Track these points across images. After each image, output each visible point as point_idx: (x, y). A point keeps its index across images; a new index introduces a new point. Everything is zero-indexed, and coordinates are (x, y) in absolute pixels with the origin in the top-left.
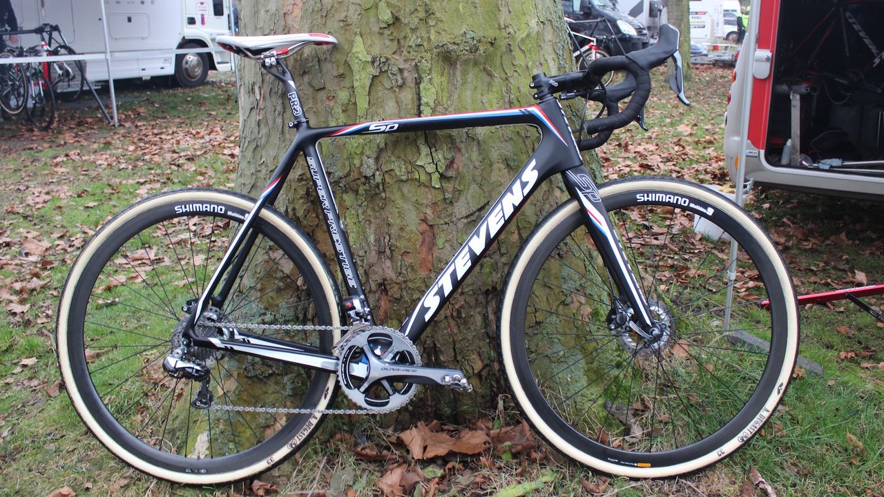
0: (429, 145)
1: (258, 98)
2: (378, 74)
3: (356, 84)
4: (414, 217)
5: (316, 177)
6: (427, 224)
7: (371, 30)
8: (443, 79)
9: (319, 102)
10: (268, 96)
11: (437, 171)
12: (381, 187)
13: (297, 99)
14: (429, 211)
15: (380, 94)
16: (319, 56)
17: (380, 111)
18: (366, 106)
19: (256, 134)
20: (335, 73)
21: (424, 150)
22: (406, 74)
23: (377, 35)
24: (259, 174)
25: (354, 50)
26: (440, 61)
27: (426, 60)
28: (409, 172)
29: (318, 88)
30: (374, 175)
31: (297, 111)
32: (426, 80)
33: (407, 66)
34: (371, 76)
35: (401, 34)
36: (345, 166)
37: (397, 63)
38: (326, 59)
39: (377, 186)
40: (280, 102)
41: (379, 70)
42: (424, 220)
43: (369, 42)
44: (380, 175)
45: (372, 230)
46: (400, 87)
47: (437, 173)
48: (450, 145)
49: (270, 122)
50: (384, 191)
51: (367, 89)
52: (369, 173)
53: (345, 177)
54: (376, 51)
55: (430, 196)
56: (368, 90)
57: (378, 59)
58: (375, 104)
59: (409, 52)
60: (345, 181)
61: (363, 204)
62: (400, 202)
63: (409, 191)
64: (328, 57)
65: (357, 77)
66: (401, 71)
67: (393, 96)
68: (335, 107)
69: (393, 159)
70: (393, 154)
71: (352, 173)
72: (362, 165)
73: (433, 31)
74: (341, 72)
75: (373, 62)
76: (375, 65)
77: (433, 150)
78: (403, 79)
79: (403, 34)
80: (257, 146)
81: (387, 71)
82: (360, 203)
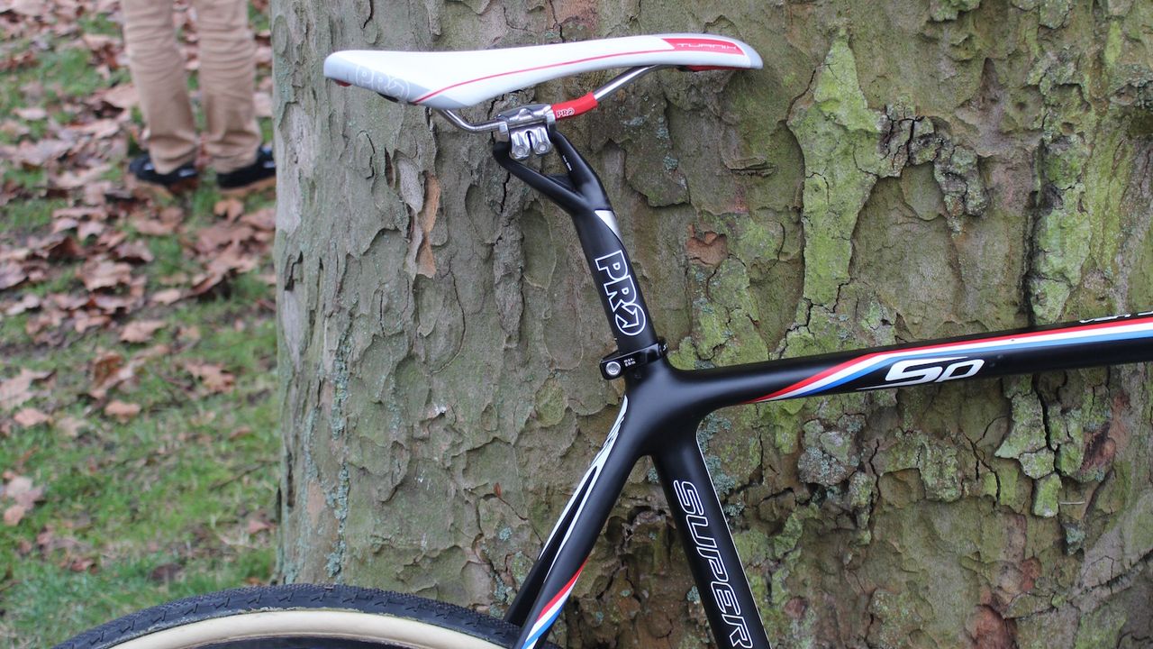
0: (1040, 397)
1: (416, 202)
2: (897, 174)
3: (811, 202)
4: (958, 598)
5: (706, 547)
6: (998, 615)
7: (888, 25)
8: (1115, 185)
9: (662, 246)
10: (458, 207)
11: (1058, 471)
12: (865, 517)
13: (626, 276)
14: (1009, 583)
15: (893, 234)
16: (671, 95)
17: (888, 290)
18: (841, 273)
19: (408, 316)
20: (733, 161)
21: (1026, 410)
22: (998, 175)
23: (912, 45)
24: (422, 450)
25: (821, 91)
26: (1121, 134)
27: (1081, 135)
28: (966, 478)
29: (663, 201)
30: (845, 484)
31: (630, 319)
32: (1070, 199)
33: (1003, 150)
34: (872, 179)
35: (1002, 45)
36: (746, 454)
37: (972, 139)
38: (698, 109)
39: (853, 514)
40: (512, 235)
41: (902, 161)
42: (993, 607)
43: (879, 66)
44: (867, 484)
45: (808, 624)
46: (972, 218)
47: (1056, 478)
48: (1102, 390)
49: (468, 293)
50: (871, 524)
51: (852, 218)
52: (827, 474)
53: (744, 487)
54: (904, 98)
55: (1018, 540)
56: (853, 222)
57: (907, 125)
58: (869, 265)
59: (1022, 106)
60: (745, 499)
61: (792, 556)
62: (917, 556)
63: (955, 527)
64: (712, 104)
65: (819, 180)
66: (982, 164)
67: (940, 242)
68: (723, 270)
69: (921, 439)
70: (919, 423)
71: (768, 474)
72: (801, 447)
73: (1115, 34)
74: (759, 157)
75: (887, 136)
76: (894, 144)
77: (1055, 410)
78: (986, 192)
79: (1004, 47)
80: (410, 357)
81: (931, 164)
82: (779, 555)
